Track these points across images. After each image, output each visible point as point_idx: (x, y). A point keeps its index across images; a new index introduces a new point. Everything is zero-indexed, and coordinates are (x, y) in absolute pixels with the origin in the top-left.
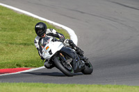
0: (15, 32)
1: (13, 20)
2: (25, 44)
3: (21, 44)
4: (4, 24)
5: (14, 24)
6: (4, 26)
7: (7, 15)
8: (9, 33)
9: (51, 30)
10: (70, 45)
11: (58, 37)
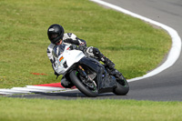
0: (99, 33)
1: (98, 17)
2: (113, 49)
3: (107, 48)
4: (85, 21)
5: (99, 22)
6: (85, 25)
7: (90, 10)
8: (91, 34)
9: (69, 35)
10: (95, 55)
11: (78, 44)
